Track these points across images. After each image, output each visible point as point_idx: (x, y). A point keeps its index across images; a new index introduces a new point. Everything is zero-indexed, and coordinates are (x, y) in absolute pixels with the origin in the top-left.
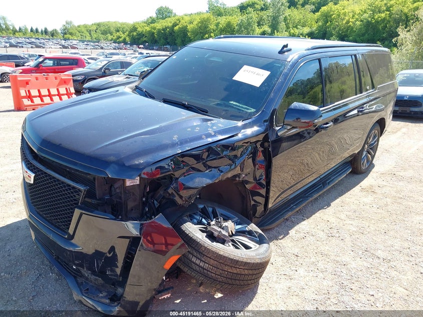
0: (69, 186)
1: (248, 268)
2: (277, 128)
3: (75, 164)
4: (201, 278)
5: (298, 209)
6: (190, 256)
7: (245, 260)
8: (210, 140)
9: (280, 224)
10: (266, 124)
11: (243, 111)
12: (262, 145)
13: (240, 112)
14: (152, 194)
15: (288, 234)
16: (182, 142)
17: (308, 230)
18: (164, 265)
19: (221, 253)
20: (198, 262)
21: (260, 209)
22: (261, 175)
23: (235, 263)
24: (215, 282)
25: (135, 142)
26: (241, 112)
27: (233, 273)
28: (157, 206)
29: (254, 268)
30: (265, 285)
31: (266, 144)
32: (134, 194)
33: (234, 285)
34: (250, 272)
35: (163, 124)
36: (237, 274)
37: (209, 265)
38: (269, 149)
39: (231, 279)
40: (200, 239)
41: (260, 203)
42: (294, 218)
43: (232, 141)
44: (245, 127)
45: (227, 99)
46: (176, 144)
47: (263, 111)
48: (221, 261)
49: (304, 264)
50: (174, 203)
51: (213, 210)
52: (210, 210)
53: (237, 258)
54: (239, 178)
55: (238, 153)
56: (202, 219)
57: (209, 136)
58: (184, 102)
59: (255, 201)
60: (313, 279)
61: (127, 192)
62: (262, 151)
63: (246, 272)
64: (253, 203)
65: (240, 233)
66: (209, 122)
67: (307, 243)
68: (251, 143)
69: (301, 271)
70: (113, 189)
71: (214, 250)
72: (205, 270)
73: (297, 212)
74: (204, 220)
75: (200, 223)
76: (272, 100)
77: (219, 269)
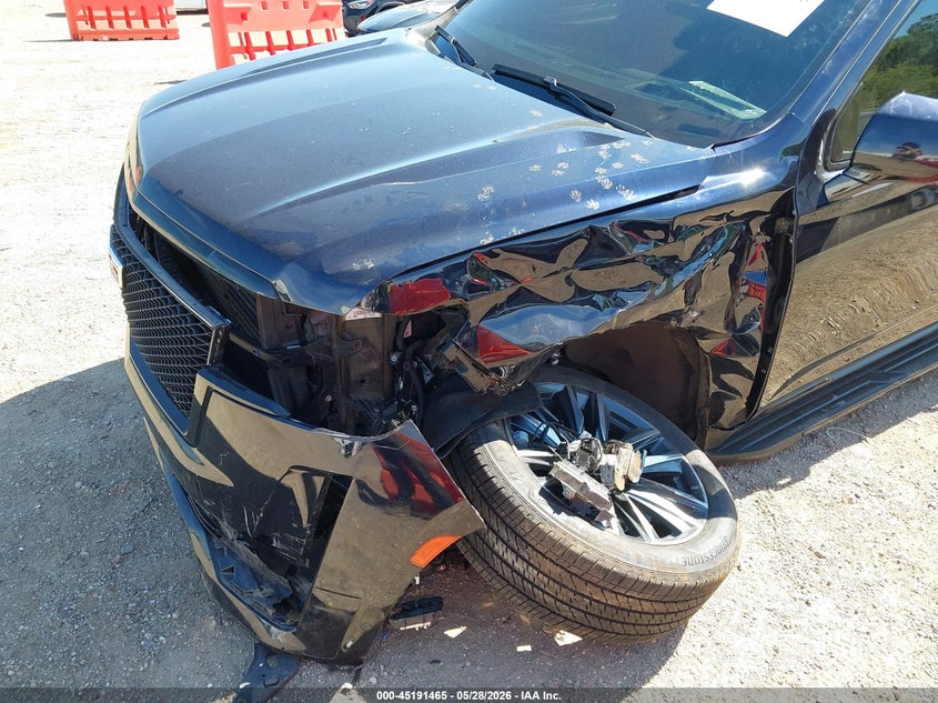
0: (185, 310)
1: (653, 598)
2: (828, 176)
3: (206, 250)
4: (514, 599)
5: (850, 410)
6: (491, 538)
7: (646, 578)
8: (594, 206)
9: (790, 449)
10: (792, 159)
11: (723, 113)
12: (767, 227)
13: (711, 118)
14: (417, 344)
15: (806, 473)
16: (503, 209)
17: (870, 475)
18: (413, 555)
19: (578, 549)
20: (510, 557)
21: (734, 408)
22: (752, 316)
23: (616, 581)
24: (552, 616)
25: (368, 199)
26: (717, 115)
27: (606, 605)
28: (427, 379)
29: (672, 599)
30: (705, 632)
31: (782, 224)
32: (366, 341)
33: (606, 631)
34: (660, 607)
35: (501, 138)
36: (617, 608)
37: (540, 571)
38: (788, 238)
39: (600, 618)
40: (521, 497)
41: (737, 392)
42: (834, 432)
43: (669, 212)
44: (718, 166)
45: (683, 71)
46: (482, 215)
47: (789, 117)
48: (573, 569)
49: (836, 584)
50: (465, 386)
51: (589, 401)
52: (580, 400)
53: (623, 570)
54: (680, 320)
55: (685, 248)
56: (546, 430)
57: (595, 191)
58: (548, 79)
59: (723, 385)
60: (854, 641)
61: (347, 336)
62: (766, 245)
63: (647, 606)
64: (714, 388)
65: (653, 478)
66: (605, 147)
67: (858, 517)
68: (729, 218)
69: (824, 607)
70: (307, 326)
71: (557, 536)
72: (529, 581)
73: (850, 415)
74: (551, 434)
75: (538, 442)
76: (826, 80)
77: (566, 587)
